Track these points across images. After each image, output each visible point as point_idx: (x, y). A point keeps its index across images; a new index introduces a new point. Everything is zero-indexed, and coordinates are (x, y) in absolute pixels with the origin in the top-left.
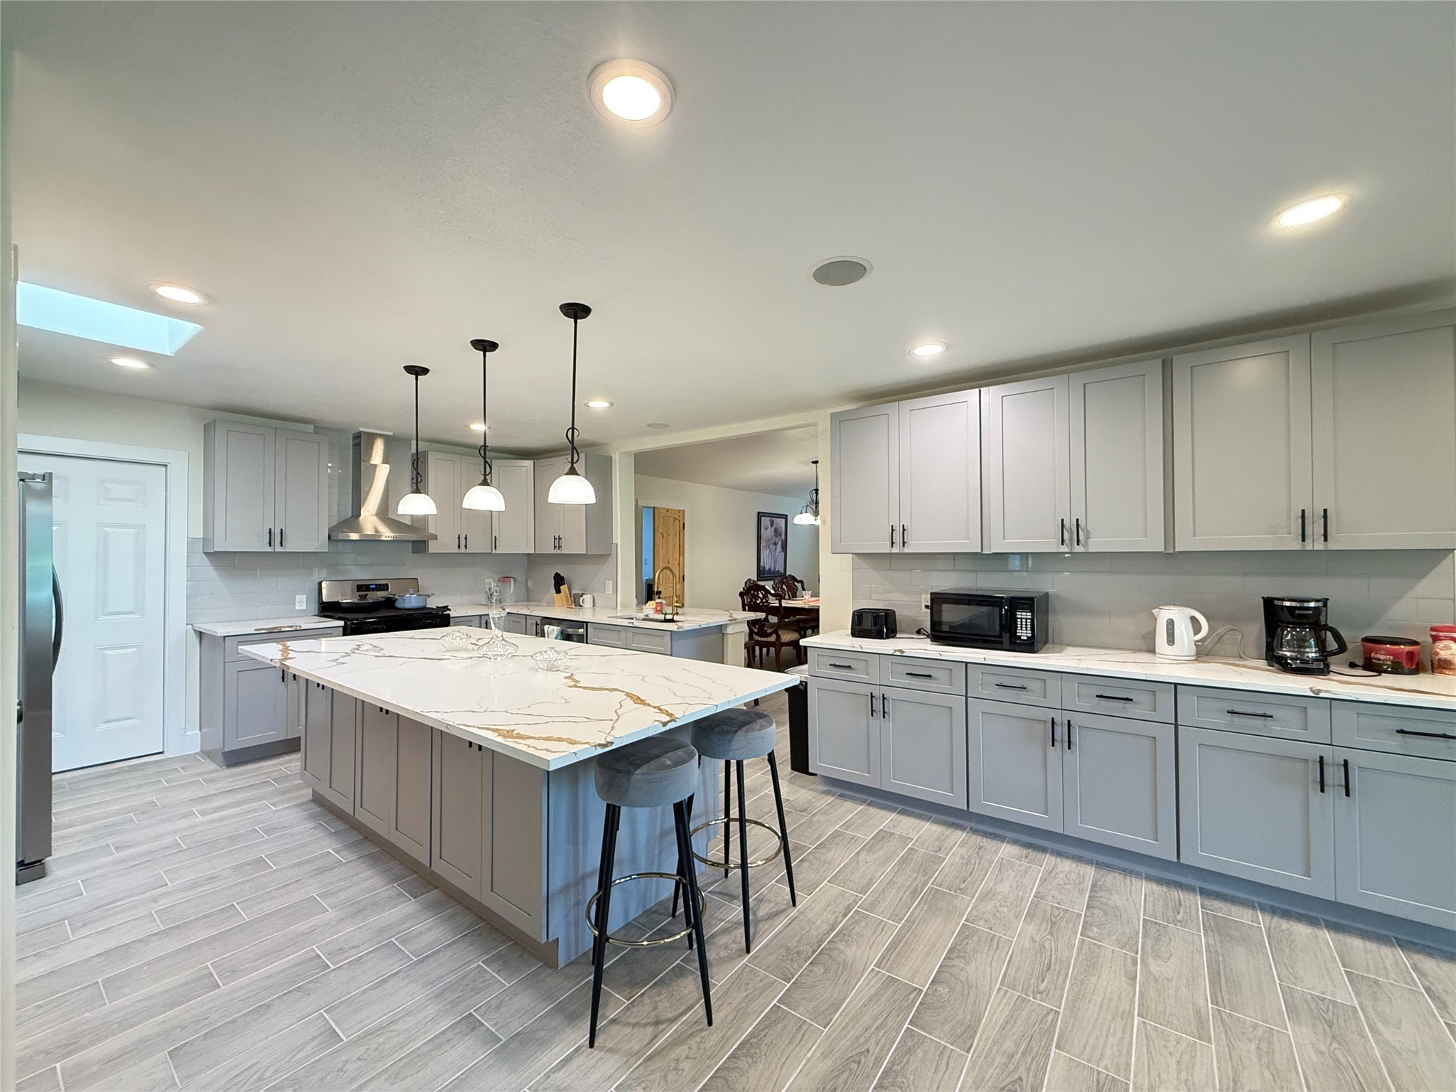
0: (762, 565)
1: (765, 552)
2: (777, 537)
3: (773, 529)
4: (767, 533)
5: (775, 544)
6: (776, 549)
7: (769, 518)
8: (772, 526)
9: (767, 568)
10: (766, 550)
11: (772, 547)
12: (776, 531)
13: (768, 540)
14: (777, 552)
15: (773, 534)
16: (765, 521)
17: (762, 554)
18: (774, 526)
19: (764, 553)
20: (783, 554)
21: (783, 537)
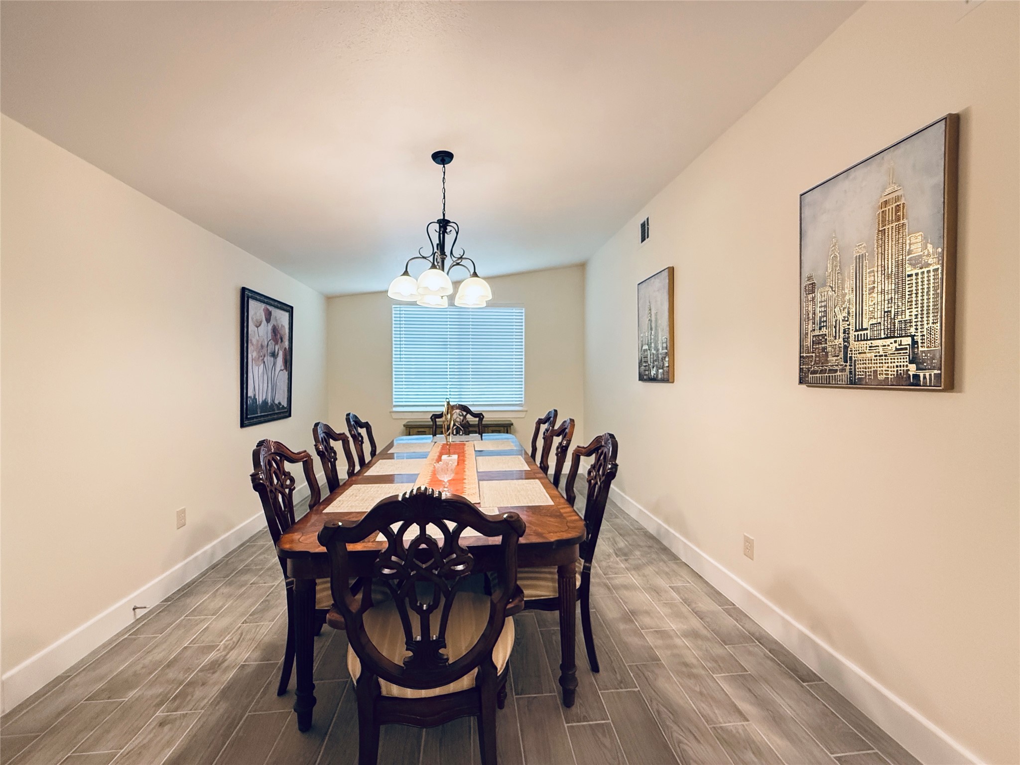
0: (250, 394)
1: (256, 369)
2: (276, 343)
3: (270, 327)
4: (259, 333)
5: (274, 355)
6: (275, 364)
7: (263, 306)
8: (268, 320)
9: (260, 400)
10: (259, 366)
11: (269, 360)
12: (275, 331)
13: (262, 346)
14: (278, 369)
15: (270, 337)
16: (256, 309)
17: (250, 374)
18: (272, 322)
19: (256, 372)
20: (286, 373)
21: (286, 344)
